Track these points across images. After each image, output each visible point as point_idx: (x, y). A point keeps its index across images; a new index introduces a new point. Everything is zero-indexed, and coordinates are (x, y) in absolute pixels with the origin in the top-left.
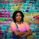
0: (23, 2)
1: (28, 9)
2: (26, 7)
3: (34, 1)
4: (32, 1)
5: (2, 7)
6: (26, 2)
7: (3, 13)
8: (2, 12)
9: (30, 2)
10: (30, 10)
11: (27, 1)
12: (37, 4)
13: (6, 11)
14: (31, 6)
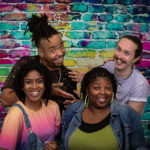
0: (71, 17)
1: (86, 37)
2: (82, 32)
3: (105, 13)
4: (99, 14)
5: (5, 32)
6: (79, 17)
7: (8, 50)
8: (4, 47)
9: (94, 17)
10: (91, 40)
11: (83, 15)
12: (114, 21)
13: (17, 45)
14: (96, 30)
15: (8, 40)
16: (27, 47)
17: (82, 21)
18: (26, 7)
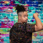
15: (6, 19)
16: (13, 22)
17: (32, 13)
18: (13, 8)
